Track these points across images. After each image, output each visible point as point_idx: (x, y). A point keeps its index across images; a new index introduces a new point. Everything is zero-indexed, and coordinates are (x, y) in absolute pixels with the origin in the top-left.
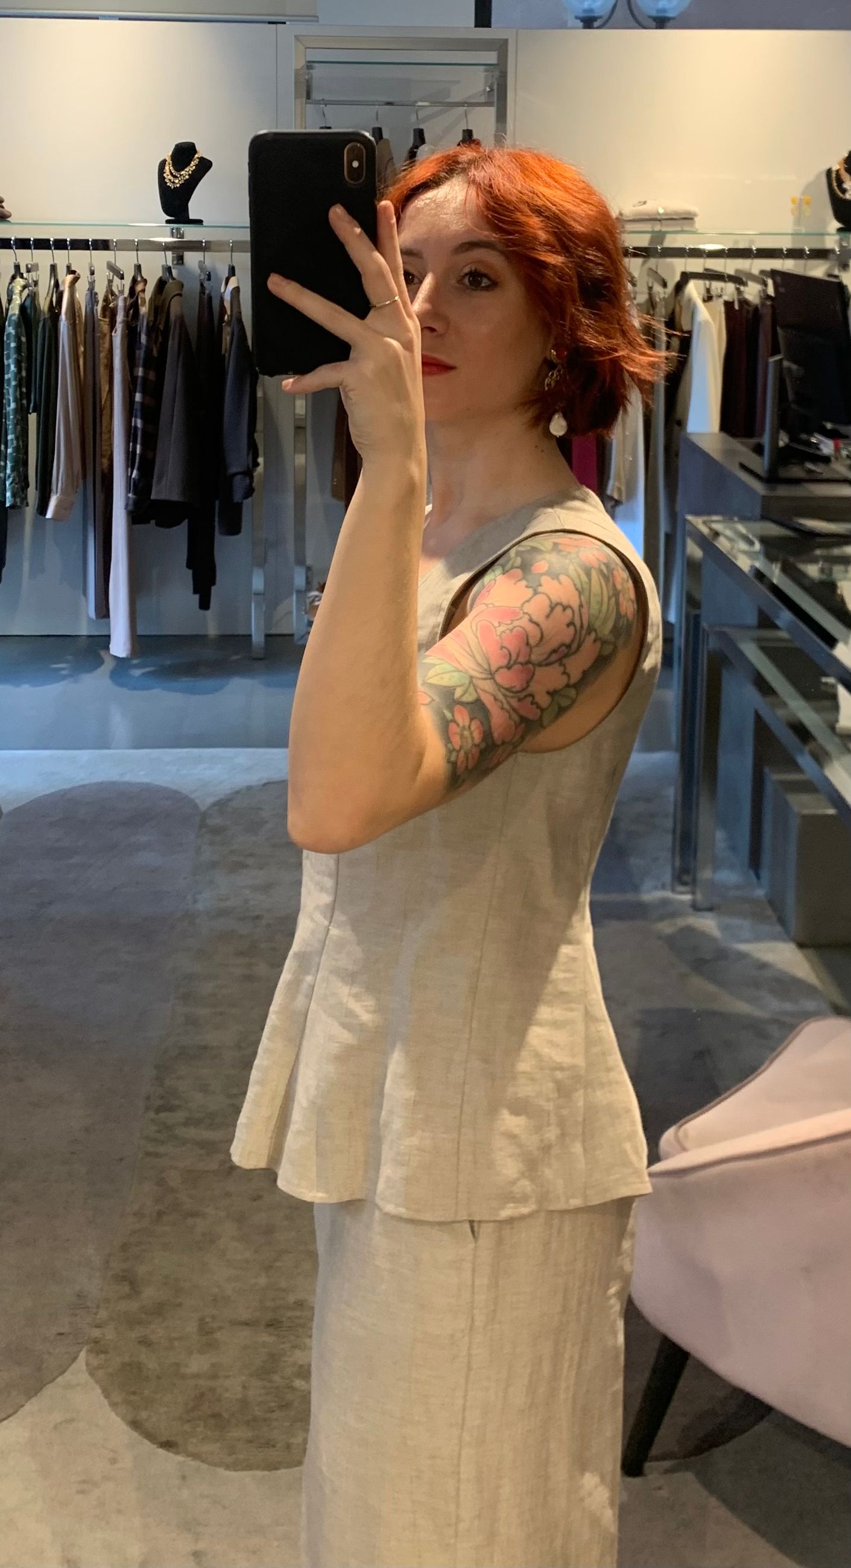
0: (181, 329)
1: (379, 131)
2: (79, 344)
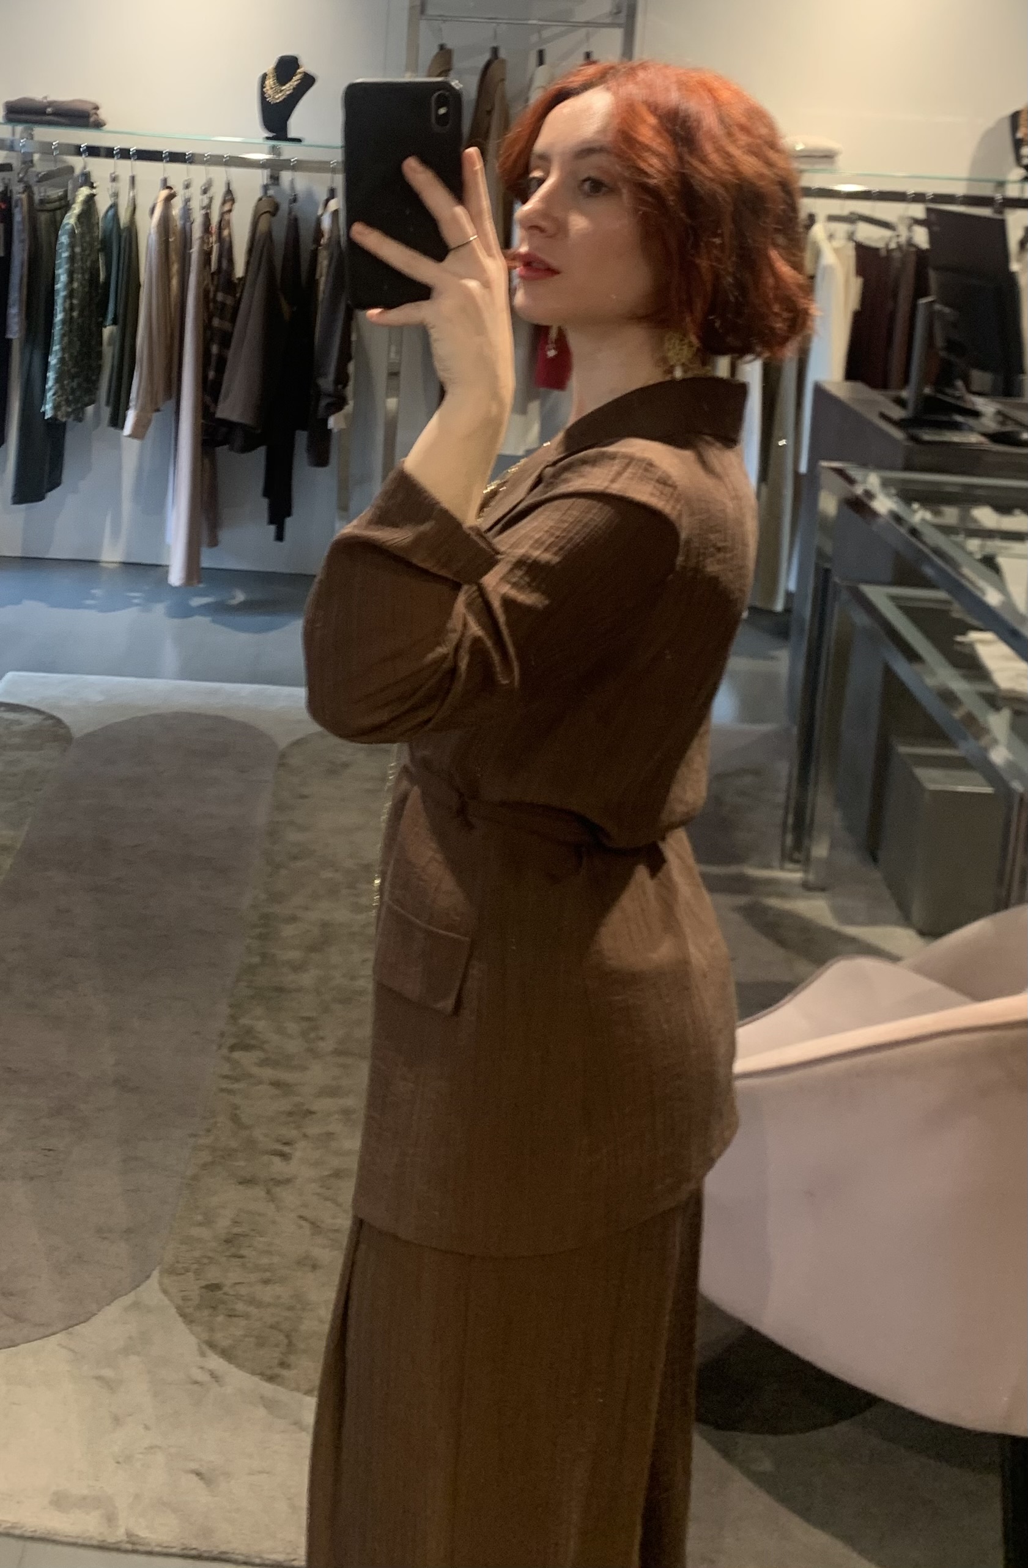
1: (495, 51)
2: (173, 263)
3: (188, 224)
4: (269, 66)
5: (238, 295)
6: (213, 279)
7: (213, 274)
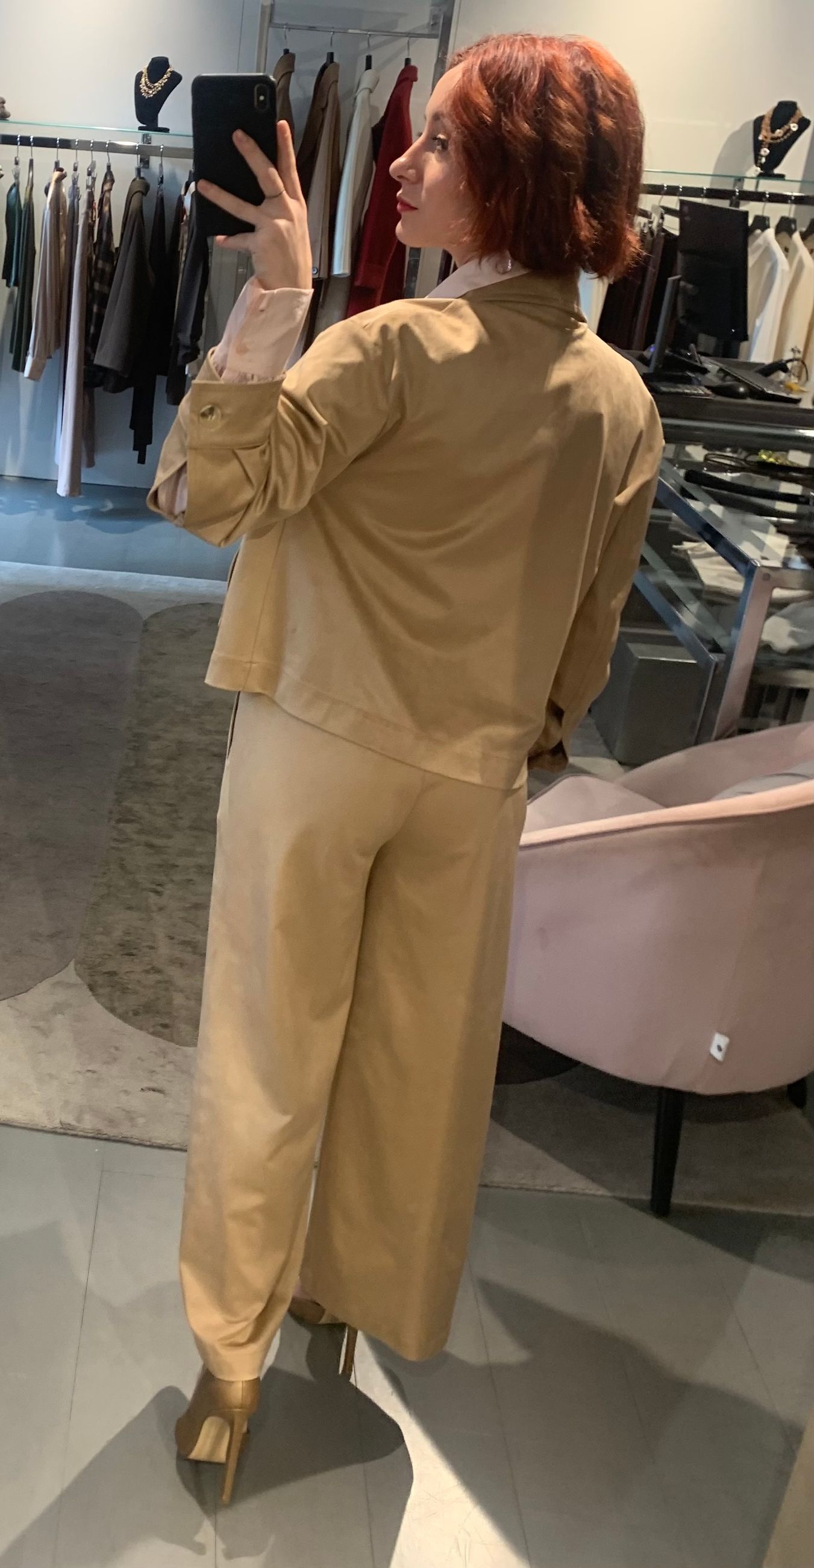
1: (331, 56)
2: (62, 234)
3: (76, 200)
4: (144, 67)
5: (115, 263)
6: (95, 247)
7: (95, 245)
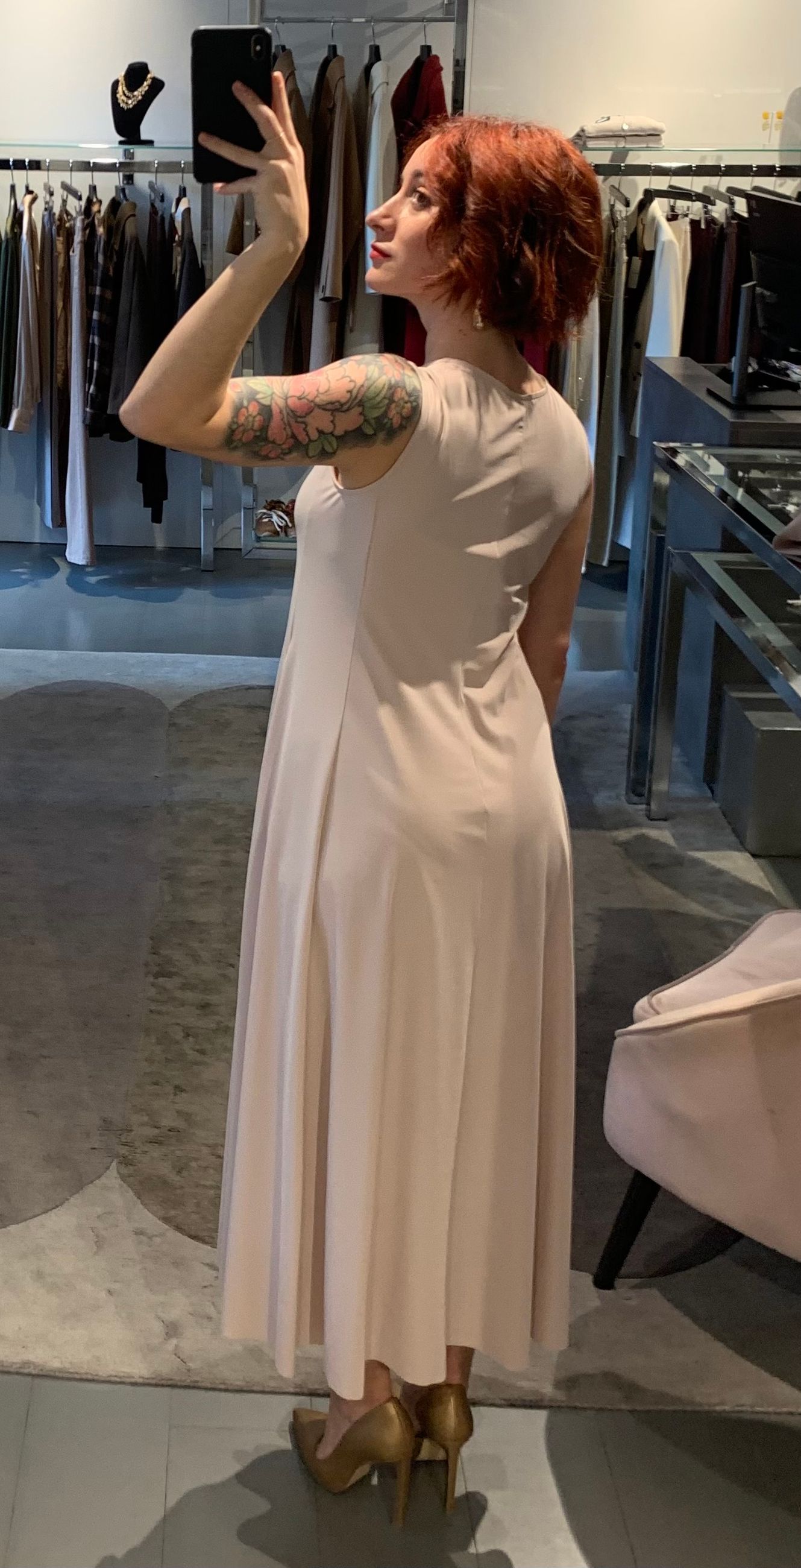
0: (136, 250)
1: (333, 49)
2: (36, 263)
4: (120, 74)
